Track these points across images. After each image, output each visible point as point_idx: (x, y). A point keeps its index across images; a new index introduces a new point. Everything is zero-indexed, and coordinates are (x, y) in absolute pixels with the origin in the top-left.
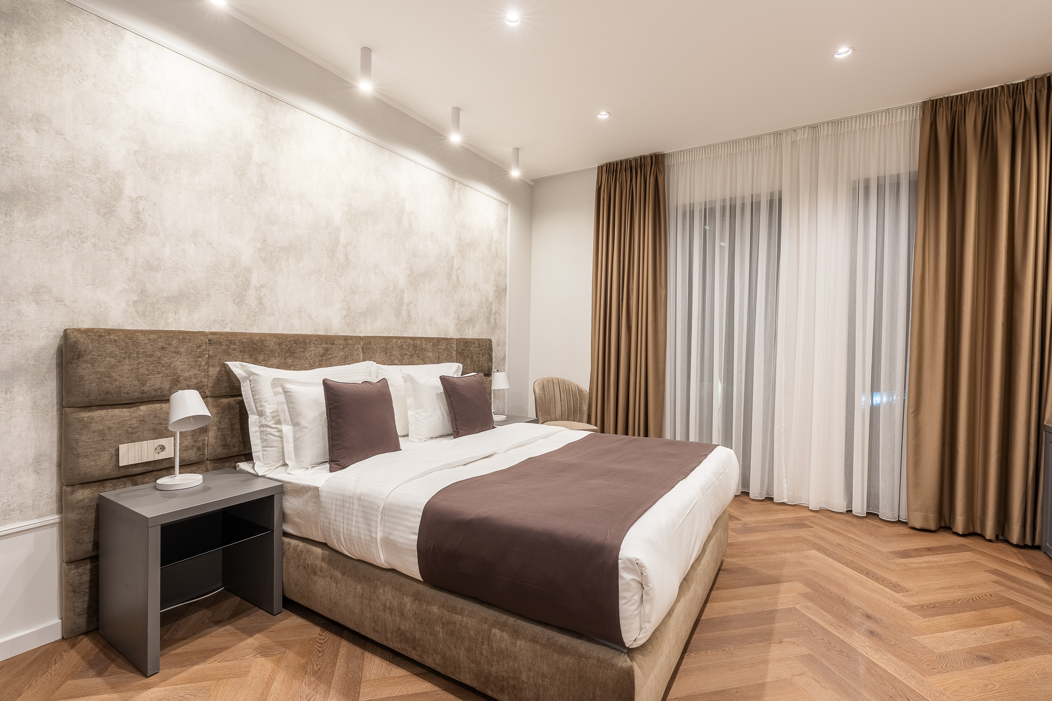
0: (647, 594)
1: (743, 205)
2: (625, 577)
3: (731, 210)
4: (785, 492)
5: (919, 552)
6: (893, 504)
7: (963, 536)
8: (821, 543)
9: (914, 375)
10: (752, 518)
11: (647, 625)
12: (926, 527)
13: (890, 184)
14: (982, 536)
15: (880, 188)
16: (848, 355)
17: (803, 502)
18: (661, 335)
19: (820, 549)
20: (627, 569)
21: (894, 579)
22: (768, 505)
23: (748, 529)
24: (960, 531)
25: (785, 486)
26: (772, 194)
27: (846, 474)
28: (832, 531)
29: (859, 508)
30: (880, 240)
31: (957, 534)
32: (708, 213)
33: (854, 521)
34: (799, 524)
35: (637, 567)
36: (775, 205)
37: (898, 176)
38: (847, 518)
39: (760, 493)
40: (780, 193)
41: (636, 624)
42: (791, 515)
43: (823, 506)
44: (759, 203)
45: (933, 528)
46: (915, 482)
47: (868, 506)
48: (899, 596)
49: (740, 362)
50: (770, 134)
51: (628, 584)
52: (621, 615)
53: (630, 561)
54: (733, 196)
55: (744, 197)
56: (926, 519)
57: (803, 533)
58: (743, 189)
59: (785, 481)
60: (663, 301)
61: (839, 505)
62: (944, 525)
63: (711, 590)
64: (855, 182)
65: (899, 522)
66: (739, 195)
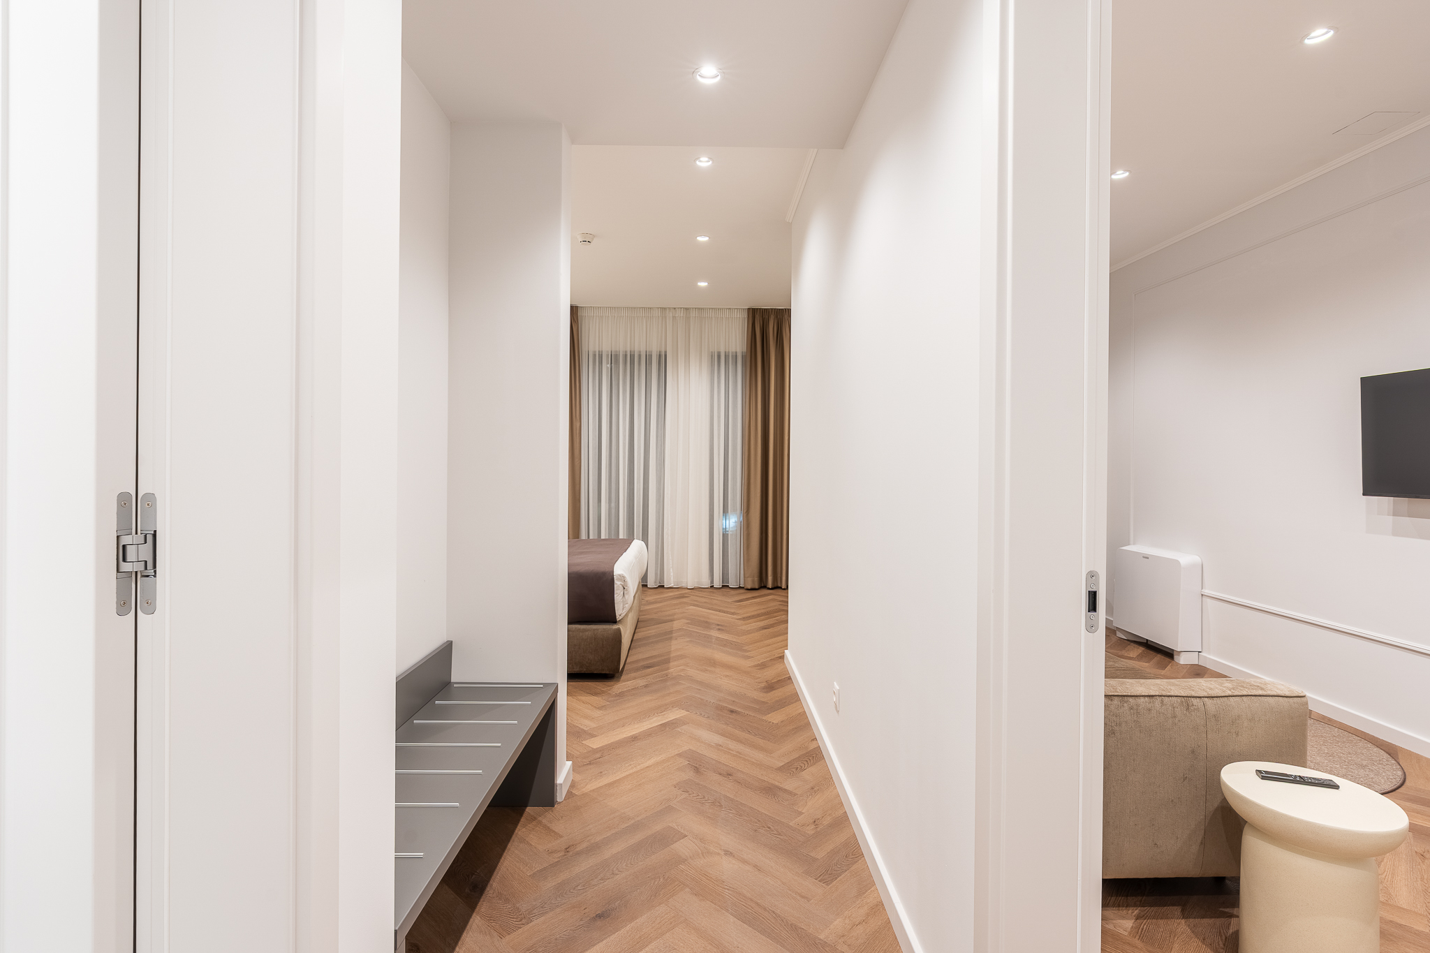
0: (627, 590)
1: (640, 356)
2: (617, 583)
3: (631, 358)
4: (672, 578)
5: (747, 599)
6: (736, 575)
7: (772, 589)
8: (696, 603)
9: (746, 487)
10: (651, 597)
11: (627, 605)
12: (754, 587)
13: (732, 356)
14: (780, 588)
15: (726, 357)
16: (710, 475)
17: (684, 585)
18: (576, 460)
19: (694, 605)
20: (618, 579)
21: (733, 611)
22: (661, 590)
23: (649, 603)
24: (770, 586)
25: (672, 574)
26: (660, 352)
27: (710, 560)
28: (702, 597)
29: (717, 584)
30: (727, 395)
31: (769, 589)
32: (614, 358)
33: (715, 591)
34: (682, 596)
35: (623, 578)
36: (662, 359)
37: (736, 352)
38: (711, 590)
39: (655, 582)
40: (666, 352)
41: (621, 607)
42: (677, 593)
43: (696, 585)
44: (651, 356)
45: (757, 587)
46: (747, 560)
47: (723, 582)
48: (735, 616)
49: (639, 482)
50: (658, 308)
51: (618, 586)
52: (615, 602)
53: (620, 575)
54: (632, 350)
55: (640, 352)
56: (753, 581)
57: (684, 600)
58: (640, 346)
59: (671, 570)
60: (578, 432)
61: (705, 583)
62: (763, 586)
63: (635, 629)
64: (712, 352)
65: (740, 588)
66: (636, 350)
